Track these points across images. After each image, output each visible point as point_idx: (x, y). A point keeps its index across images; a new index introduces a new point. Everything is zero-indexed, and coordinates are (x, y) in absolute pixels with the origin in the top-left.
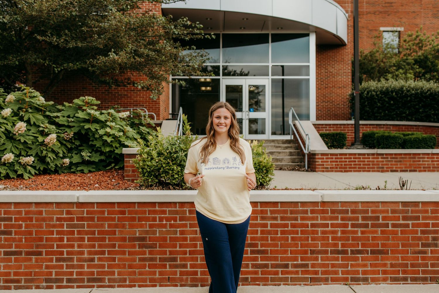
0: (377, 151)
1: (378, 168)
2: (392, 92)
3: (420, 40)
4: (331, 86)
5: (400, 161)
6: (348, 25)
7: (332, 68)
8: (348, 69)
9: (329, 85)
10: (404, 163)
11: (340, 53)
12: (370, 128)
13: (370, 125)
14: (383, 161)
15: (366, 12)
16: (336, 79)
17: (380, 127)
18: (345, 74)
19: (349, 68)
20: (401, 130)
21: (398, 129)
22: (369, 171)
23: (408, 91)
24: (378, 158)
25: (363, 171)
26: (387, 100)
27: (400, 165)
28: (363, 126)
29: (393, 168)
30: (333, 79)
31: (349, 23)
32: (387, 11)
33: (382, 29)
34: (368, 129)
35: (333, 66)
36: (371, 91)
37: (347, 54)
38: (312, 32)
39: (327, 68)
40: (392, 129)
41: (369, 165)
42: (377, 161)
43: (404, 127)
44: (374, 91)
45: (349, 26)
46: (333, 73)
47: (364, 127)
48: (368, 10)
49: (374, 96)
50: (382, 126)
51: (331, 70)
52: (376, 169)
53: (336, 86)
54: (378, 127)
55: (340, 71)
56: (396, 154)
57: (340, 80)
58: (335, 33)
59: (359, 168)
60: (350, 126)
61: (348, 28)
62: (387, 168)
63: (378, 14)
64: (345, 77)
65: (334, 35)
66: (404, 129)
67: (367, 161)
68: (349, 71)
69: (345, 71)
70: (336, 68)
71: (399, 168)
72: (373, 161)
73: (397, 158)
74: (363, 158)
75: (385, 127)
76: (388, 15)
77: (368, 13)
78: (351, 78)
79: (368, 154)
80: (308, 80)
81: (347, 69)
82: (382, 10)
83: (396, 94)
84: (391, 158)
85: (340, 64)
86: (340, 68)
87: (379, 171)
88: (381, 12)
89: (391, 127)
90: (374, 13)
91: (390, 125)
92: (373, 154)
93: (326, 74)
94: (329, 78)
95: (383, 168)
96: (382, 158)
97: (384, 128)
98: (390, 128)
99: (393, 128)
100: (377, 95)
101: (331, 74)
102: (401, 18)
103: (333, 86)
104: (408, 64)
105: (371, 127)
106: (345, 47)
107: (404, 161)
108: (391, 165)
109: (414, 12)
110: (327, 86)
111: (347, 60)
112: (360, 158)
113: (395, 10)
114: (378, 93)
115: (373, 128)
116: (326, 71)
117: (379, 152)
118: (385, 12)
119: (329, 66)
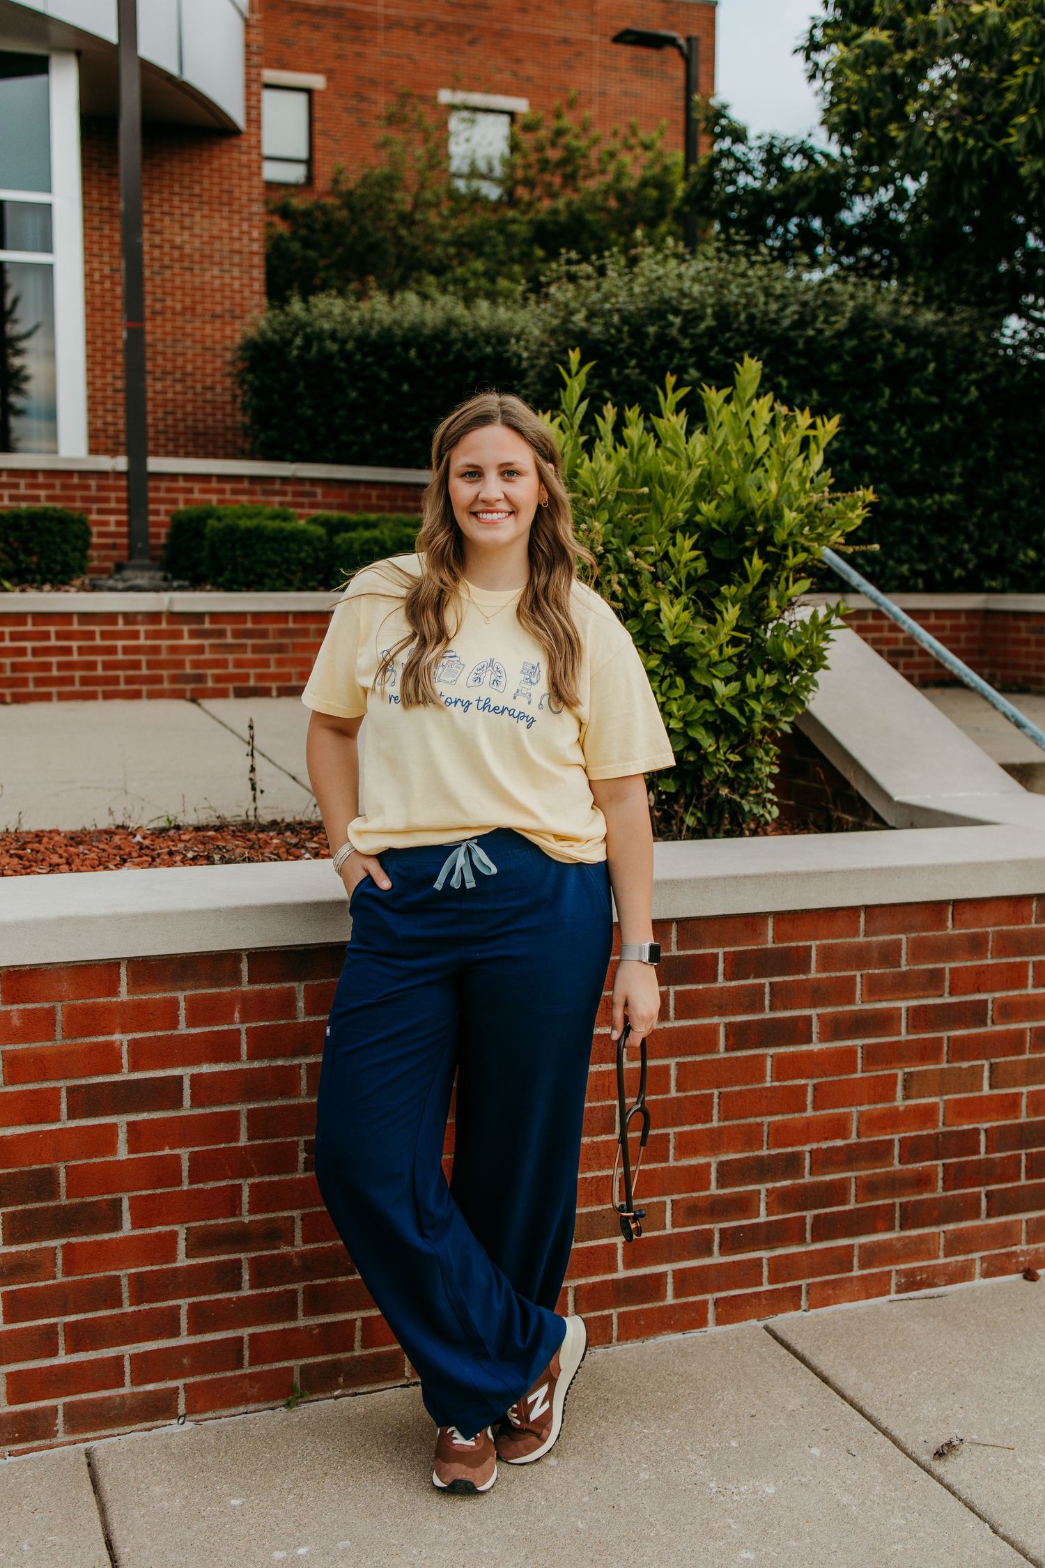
0: (171, 601)
1: (174, 679)
2: (406, 343)
3: (568, 148)
4: (178, 307)
5: (280, 648)
6: (248, 46)
7: (183, 228)
8: (251, 240)
9: (169, 303)
10: (299, 655)
11: (216, 164)
12: (222, 491)
13: (222, 478)
14: (200, 649)
15: (386, 17)
16: (198, 280)
17: (268, 487)
18: (236, 259)
19: (255, 234)
20: (361, 502)
21: (346, 500)
22: (136, 695)
23: (470, 344)
24: (178, 635)
25: (108, 696)
26: (384, 375)
27: (280, 663)
28: (189, 485)
29: (246, 677)
30: (188, 276)
31: (253, 36)
32: (469, 27)
33: (445, 96)
34: (214, 498)
35: (187, 222)
36: (319, 336)
37: (245, 171)
38: (64, 50)
39: (158, 226)
40: (319, 498)
41: (136, 665)
42: (173, 649)
43: (374, 493)
44: (333, 335)
45: (254, 48)
46: (187, 250)
47: (197, 486)
48: (391, 12)
49: (331, 357)
50: (277, 486)
51: (178, 240)
52: (166, 685)
53: (199, 309)
54: (258, 488)
55: (217, 245)
56: (258, 616)
57: (217, 283)
58: (171, 67)
59: (85, 681)
61: (248, 59)
62: (218, 679)
63: (433, 35)
64: (236, 272)
65: (169, 78)
66: (374, 501)
67: (126, 650)
68: (256, 247)
69: (236, 246)
70: (197, 231)
71: (275, 677)
72: (155, 650)
73: (263, 634)
74: (105, 636)
75: (289, 489)
76: (472, 43)
77: (393, 24)
78: (262, 276)
79: (130, 617)
80: (47, 271)
81: (245, 238)
82: (449, 19)
83: (421, 354)
84: (237, 634)
85: (217, 215)
86: (216, 232)
87: (179, 695)
88: (442, 27)
89: (319, 491)
90: (418, 27)
91: (314, 481)
92: (154, 617)
93: (156, 253)
94: (168, 273)
95: (200, 678)
96: (193, 634)
97: (284, 493)
98: (313, 495)
99: (325, 495)
100: (346, 356)
101: (176, 254)
102: (518, 61)
103: (184, 309)
104: (511, 239)
105: (228, 487)
106: (235, 141)
107: (296, 647)
108: (238, 664)
109: (566, 41)
110: (158, 306)
111: (245, 199)
112: (90, 635)
113: (498, 26)
114: (350, 346)
115: (234, 492)
116: (157, 239)
117: (178, 608)
118: (461, 29)
119: (167, 220)
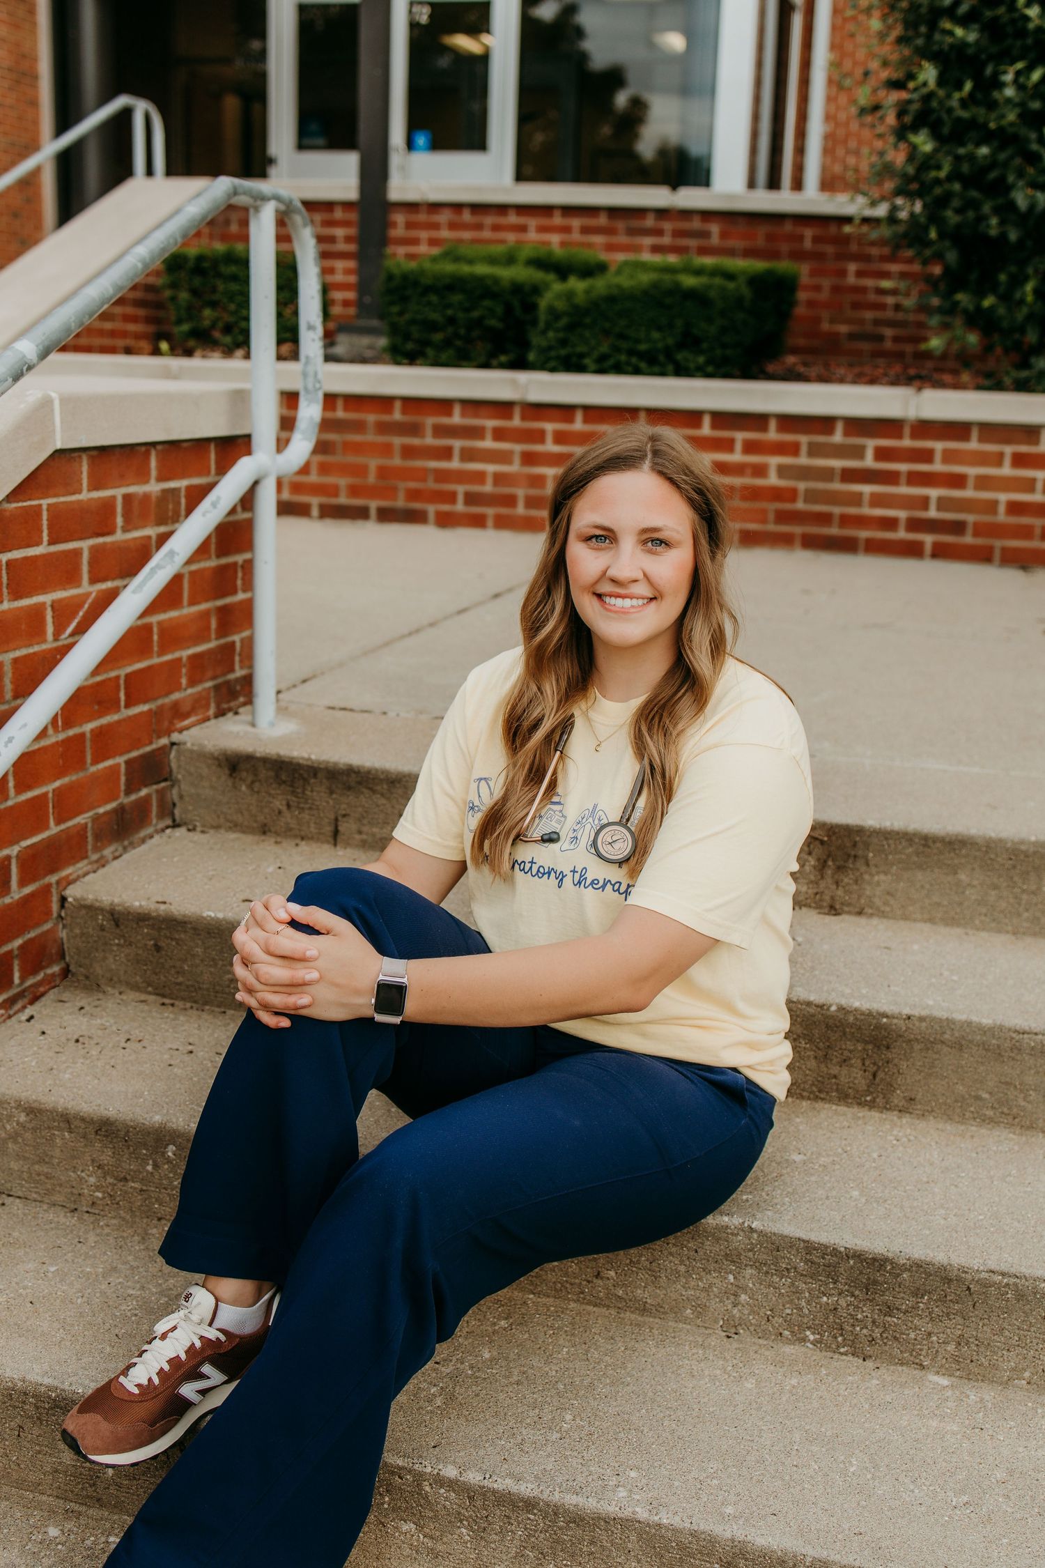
12: (566, 230)
17: (636, 223)
20: (784, 247)
21: (760, 242)
28: (521, 220)
34: (555, 239)
40: (715, 240)
43: (809, 233)
47: (532, 222)
50: (650, 222)
54: (620, 225)
60: (444, 217)
75: (668, 226)
89: (715, 228)
97: (659, 232)
98: (705, 235)
99: (724, 235)
105: (576, 223)
115: (585, 230)
